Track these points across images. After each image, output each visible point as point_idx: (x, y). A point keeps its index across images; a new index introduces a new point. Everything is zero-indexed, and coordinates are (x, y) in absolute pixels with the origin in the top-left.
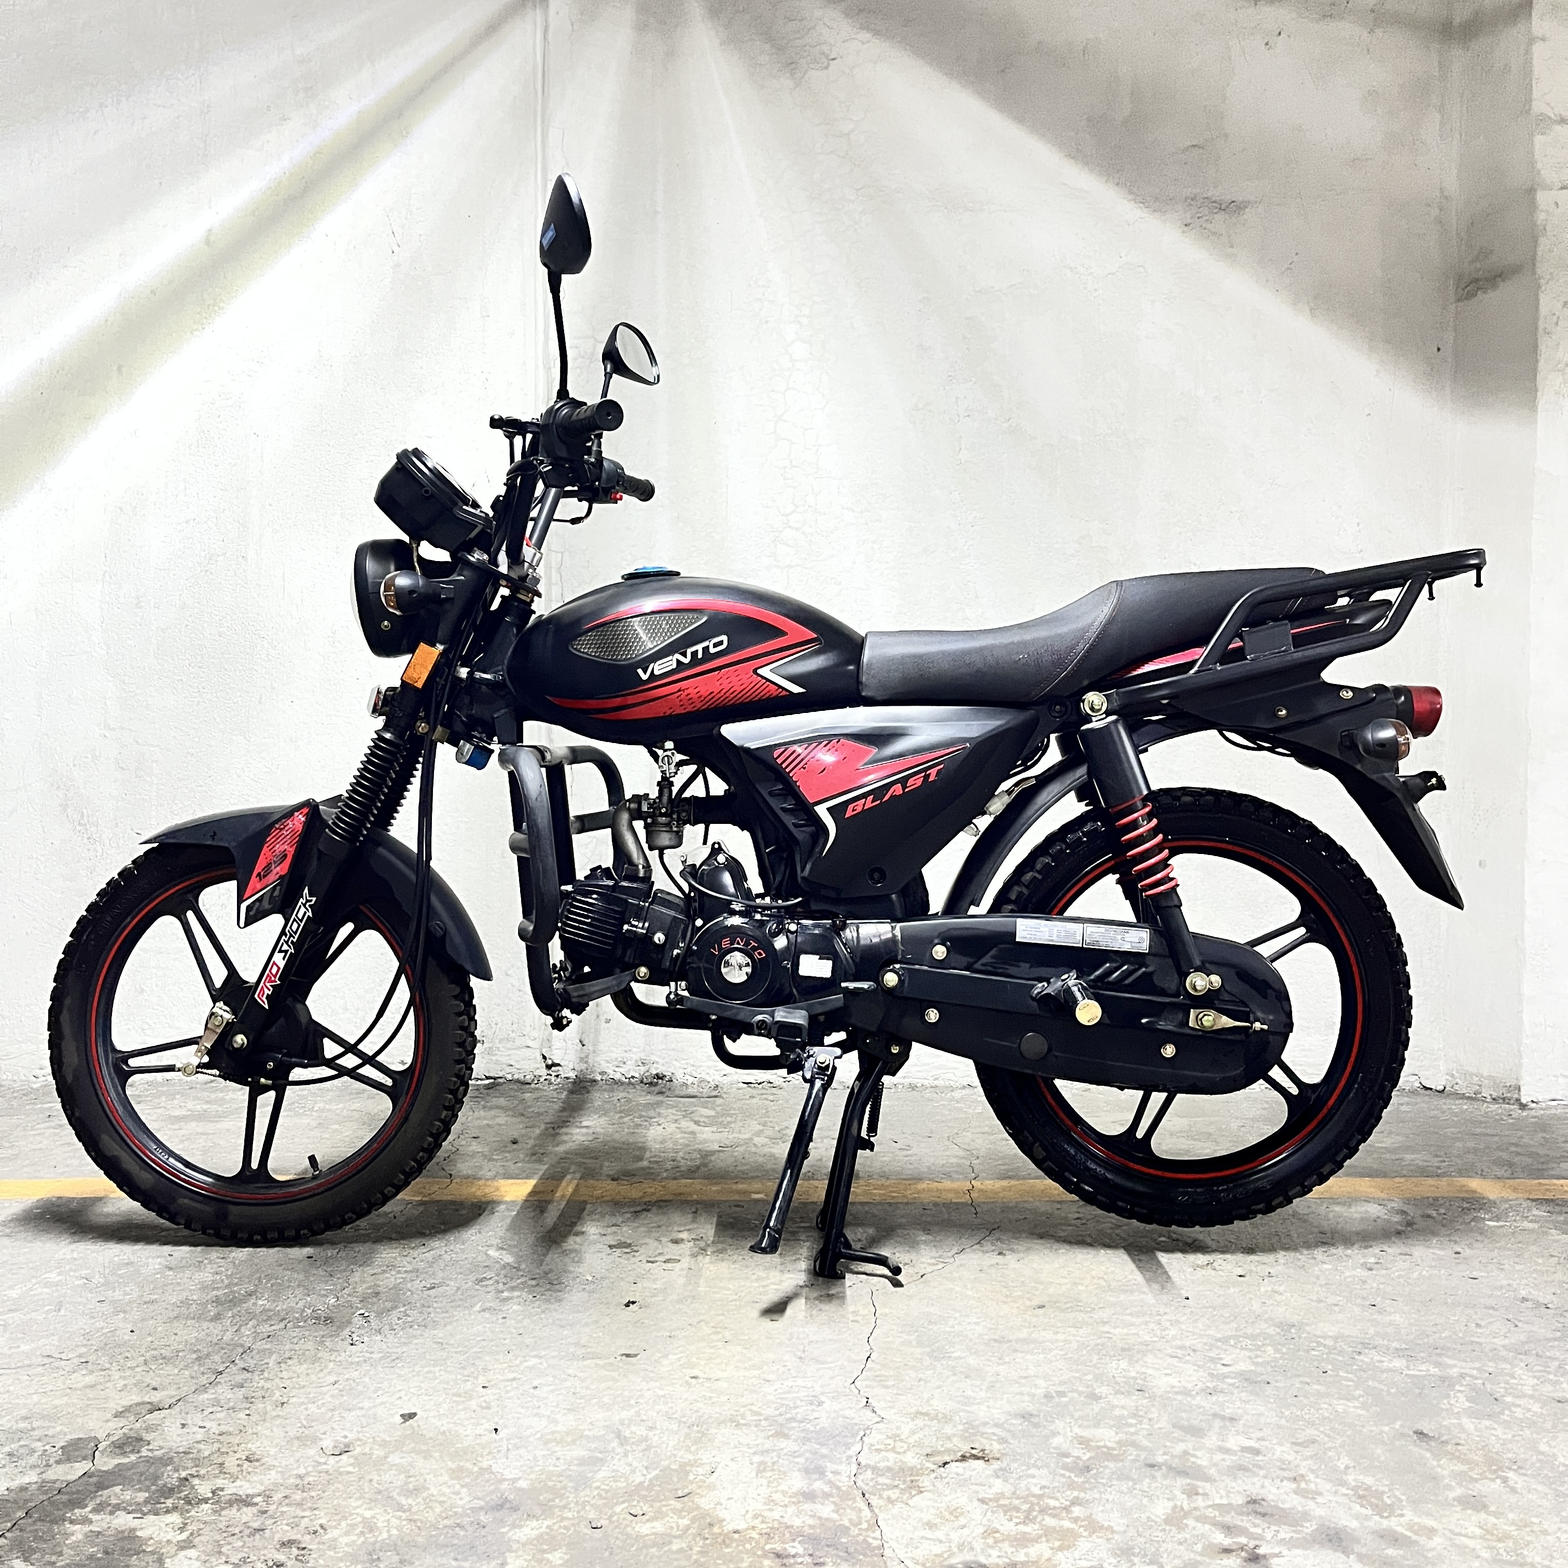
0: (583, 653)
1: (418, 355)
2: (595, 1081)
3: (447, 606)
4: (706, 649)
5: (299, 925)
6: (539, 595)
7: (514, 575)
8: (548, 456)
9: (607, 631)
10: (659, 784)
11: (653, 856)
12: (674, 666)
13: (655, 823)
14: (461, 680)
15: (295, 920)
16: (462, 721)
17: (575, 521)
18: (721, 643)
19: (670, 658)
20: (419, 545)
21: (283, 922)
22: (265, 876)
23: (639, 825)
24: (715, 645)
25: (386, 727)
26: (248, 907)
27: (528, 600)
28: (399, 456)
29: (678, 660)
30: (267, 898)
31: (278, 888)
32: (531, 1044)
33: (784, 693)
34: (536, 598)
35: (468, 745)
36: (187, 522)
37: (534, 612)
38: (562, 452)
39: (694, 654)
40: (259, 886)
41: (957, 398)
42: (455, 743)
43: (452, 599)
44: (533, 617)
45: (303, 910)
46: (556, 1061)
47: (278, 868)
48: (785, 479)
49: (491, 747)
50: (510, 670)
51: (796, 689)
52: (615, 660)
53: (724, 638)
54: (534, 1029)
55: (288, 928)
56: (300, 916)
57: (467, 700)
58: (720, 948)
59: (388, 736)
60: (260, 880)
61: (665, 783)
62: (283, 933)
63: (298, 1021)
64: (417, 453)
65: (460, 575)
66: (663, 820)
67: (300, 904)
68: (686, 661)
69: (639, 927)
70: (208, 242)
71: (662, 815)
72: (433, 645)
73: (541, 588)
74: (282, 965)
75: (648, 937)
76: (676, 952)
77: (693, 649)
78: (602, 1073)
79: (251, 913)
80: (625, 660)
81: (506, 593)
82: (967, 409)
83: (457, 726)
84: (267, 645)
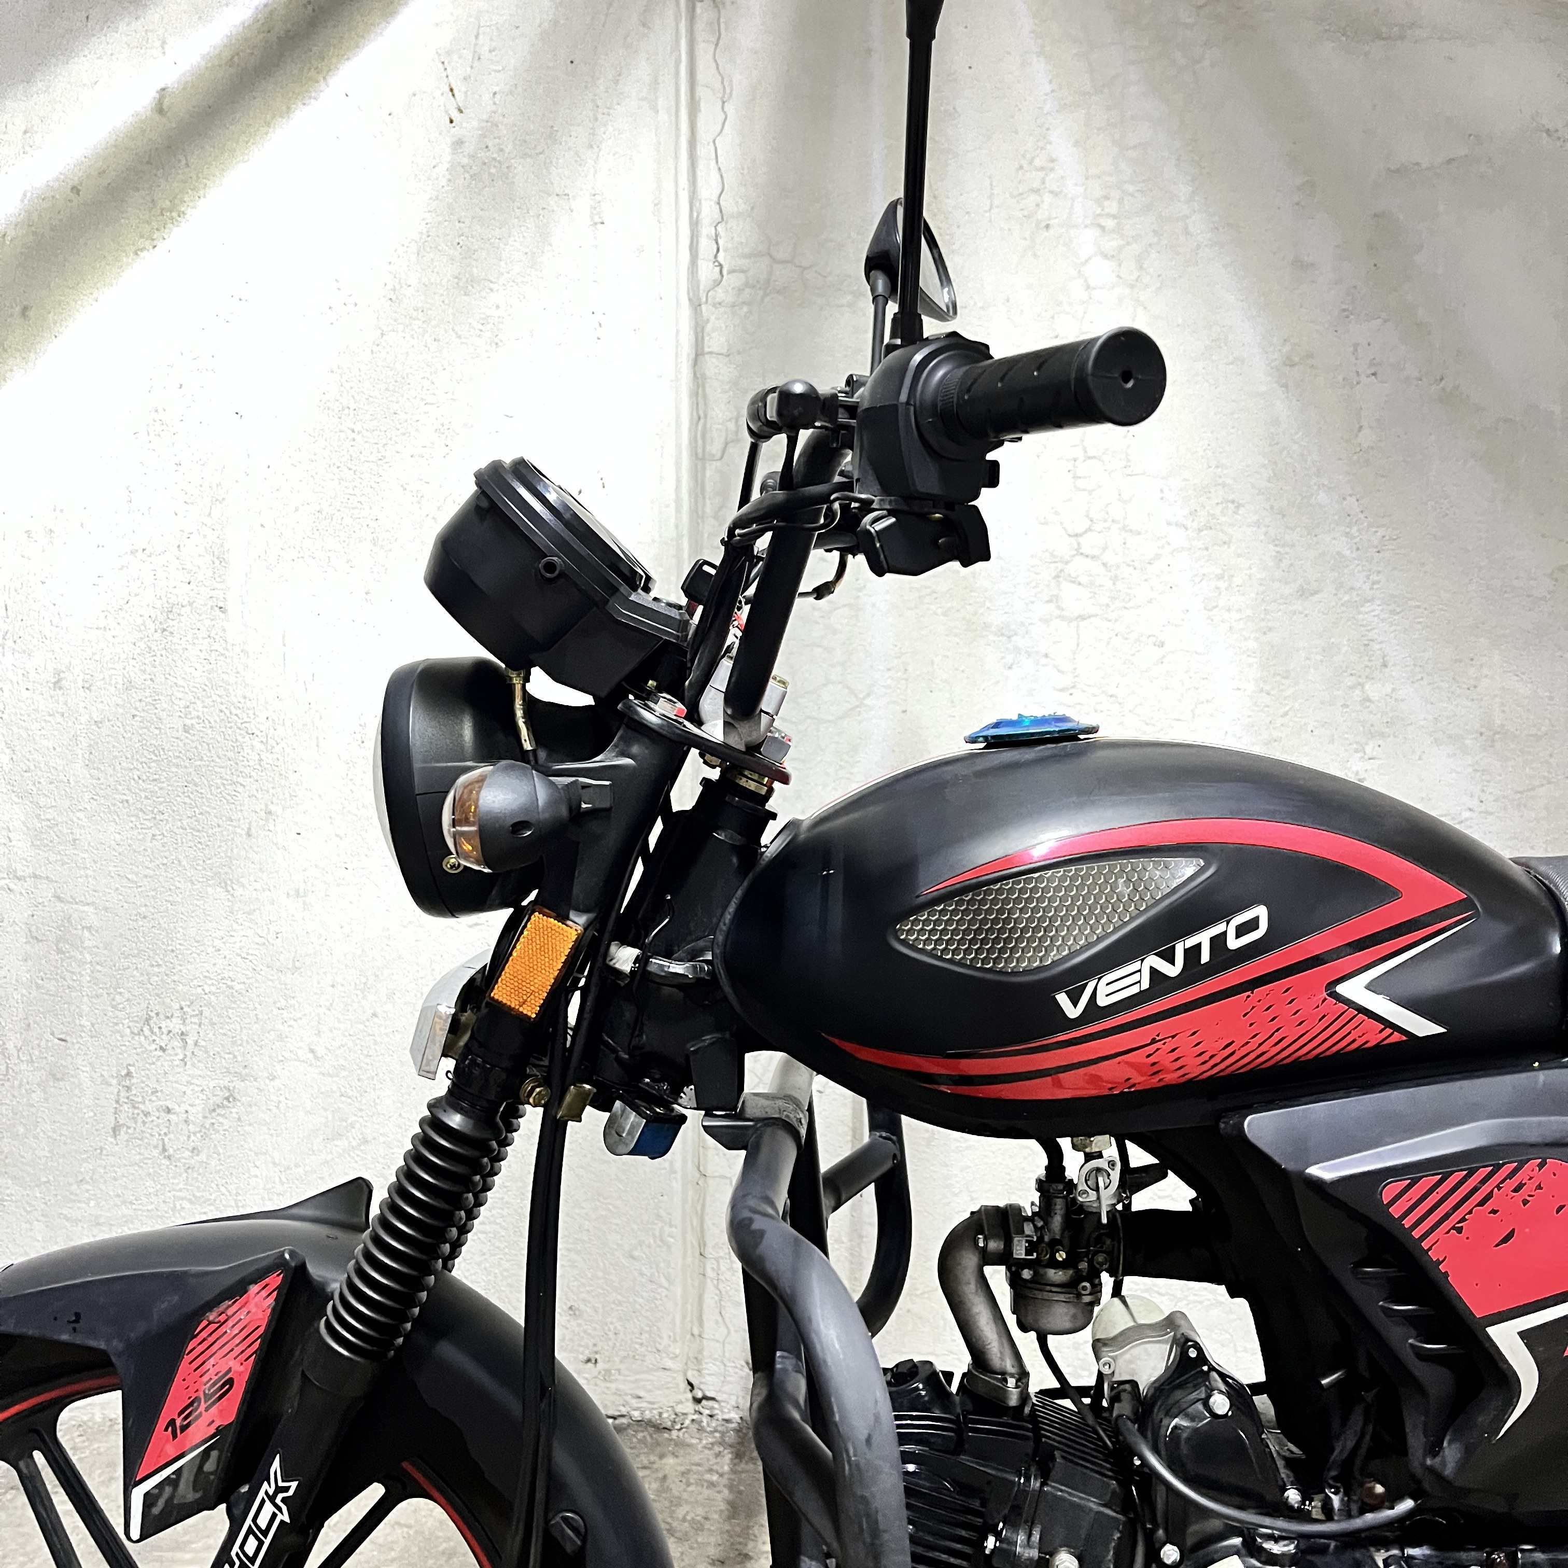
0: (922, 951)
1: (492, 285)
3: (595, 827)
4: (1218, 942)
5: (261, 1543)
6: (784, 779)
7: (738, 743)
9: (983, 902)
12: (1145, 985)
13: (1038, 1281)
14: (618, 973)
15: (250, 1531)
16: (618, 1060)
17: (821, 592)
18: (1252, 925)
19: (1136, 966)
20: (527, 679)
21: (226, 1526)
22: (184, 1428)
24: (1241, 931)
26: (147, 1495)
27: (764, 790)
28: (480, 478)
29: (1153, 971)
30: (187, 1477)
31: (214, 1454)
32: (669, 1364)
33: (1397, 1037)
34: (776, 785)
35: (633, 1116)
36: (134, 552)
37: (774, 816)
41: (1356, 346)
42: (604, 1105)
43: (608, 810)
44: (772, 829)
45: (268, 1508)
46: (709, 1394)
47: (213, 1410)
48: (1076, 477)
49: (681, 1111)
51: (1423, 1027)
52: (1001, 972)
53: (1261, 912)
54: (675, 1341)
55: (236, 1548)
56: (263, 1522)
57: (629, 1013)
59: (455, 1120)
60: (175, 1436)
61: (1054, 1181)
64: (524, 472)
65: (624, 754)
66: (1056, 1275)
67: (261, 1494)
68: (1172, 971)
69: (1021, 1542)
70: (160, 109)
71: (1055, 1264)
72: (563, 918)
73: (788, 764)
75: (1042, 1565)
77: (1191, 942)
79: (156, 1510)
80: (1026, 972)
81: (714, 774)
82: (1372, 363)
83: (611, 1072)
84: (258, 746)
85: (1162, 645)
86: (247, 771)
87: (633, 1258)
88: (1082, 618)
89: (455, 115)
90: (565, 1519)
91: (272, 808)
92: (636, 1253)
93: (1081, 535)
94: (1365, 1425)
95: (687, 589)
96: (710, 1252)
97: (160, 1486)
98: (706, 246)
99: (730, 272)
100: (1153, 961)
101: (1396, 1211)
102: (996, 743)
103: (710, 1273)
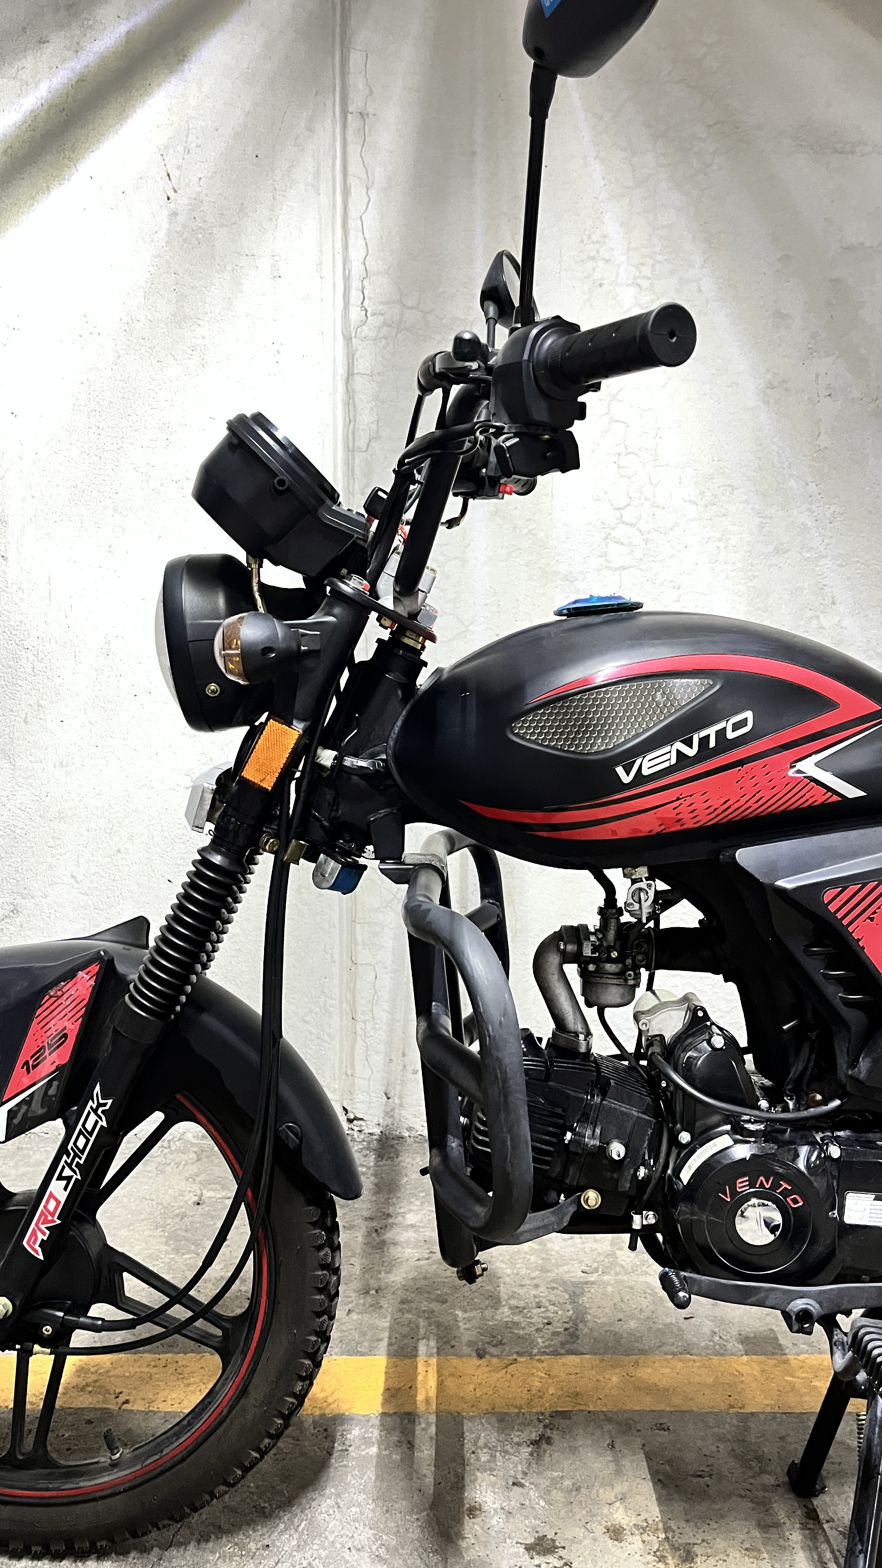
0: (529, 740)
1: (199, 322)
2: (402, 1138)
3: (310, 663)
4: (721, 733)
5: (88, 1141)
6: (433, 639)
7: (402, 611)
8: (513, 419)
9: (569, 707)
10: (601, 911)
11: (591, 1014)
12: (673, 761)
13: (599, 972)
14: (322, 767)
15: (80, 1133)
16: (322, 827)
18: (744, 723)
19: (667, 749)
20: (261, 566)
21: (63, 1131)
22: (34, 1067)
23: (572, 970)
24: (736, 727)
25: (216, 844)
26: (10, 1112)
27: (419, 647)
28: (231, 426)
29: (679, 752)
30: (38, 1098)
31: (55, 1083)
33: (835, 798)
34: (428, 643)
35: (332, 863)
37: (425, 664)
39: (704, 741)
40: (27, 1083)
41: (817, 375)
42: (312, 858)
43: (318, 651)
44: (424, 674)
45: (93, 1118)
46: (359, 1116)
47: (54, 1055)
48: (619, 467)
49: (362, 861)
50: (398, 756)
51: (852, 792)
52: (580, 753)
53: (749, 715)
54: (334, 1080)
55: (71, 1144)
56: (89, 1126)
57: (329, 796)
58: (734, 1193)
59: (217, 859)
60: (28, 1072)
61: (609, 909)
62: (63, 1150)
64: (260, 419)
65: (329, 614)
66: (610, 967)
67: (88, 1108)
68: (691, 752)
69: (591, 1139)
71: (611, 961)
72: (289, 724)
73: (435, 630)
74: (63, 1196)
75: (603, 1150)
76: (642, 1172)
77: (703, 734)
78: (410, 1129)
79: (16, 1121)
80: (596, 753)
81: (385, 635)
82: (828, 387)
83: (317, 834)
84: (31, 658)
85: (679, 588)
86: (23, 675)
87: (305, 1021)
88: (624, 568)
89: (171, 194)
90: (288, 1127)
91: (43, 702)
92: (307, 1019)
93: (623, 509)
94: (810, 1054)
95: (367, 507)
96: (359, 1016)
97: (18, 1105)
98: (355, 296)
99: (373, 314)
100: (679, 746)
101: (832, 908)
102: (574, 612)
103: (359, 1032)
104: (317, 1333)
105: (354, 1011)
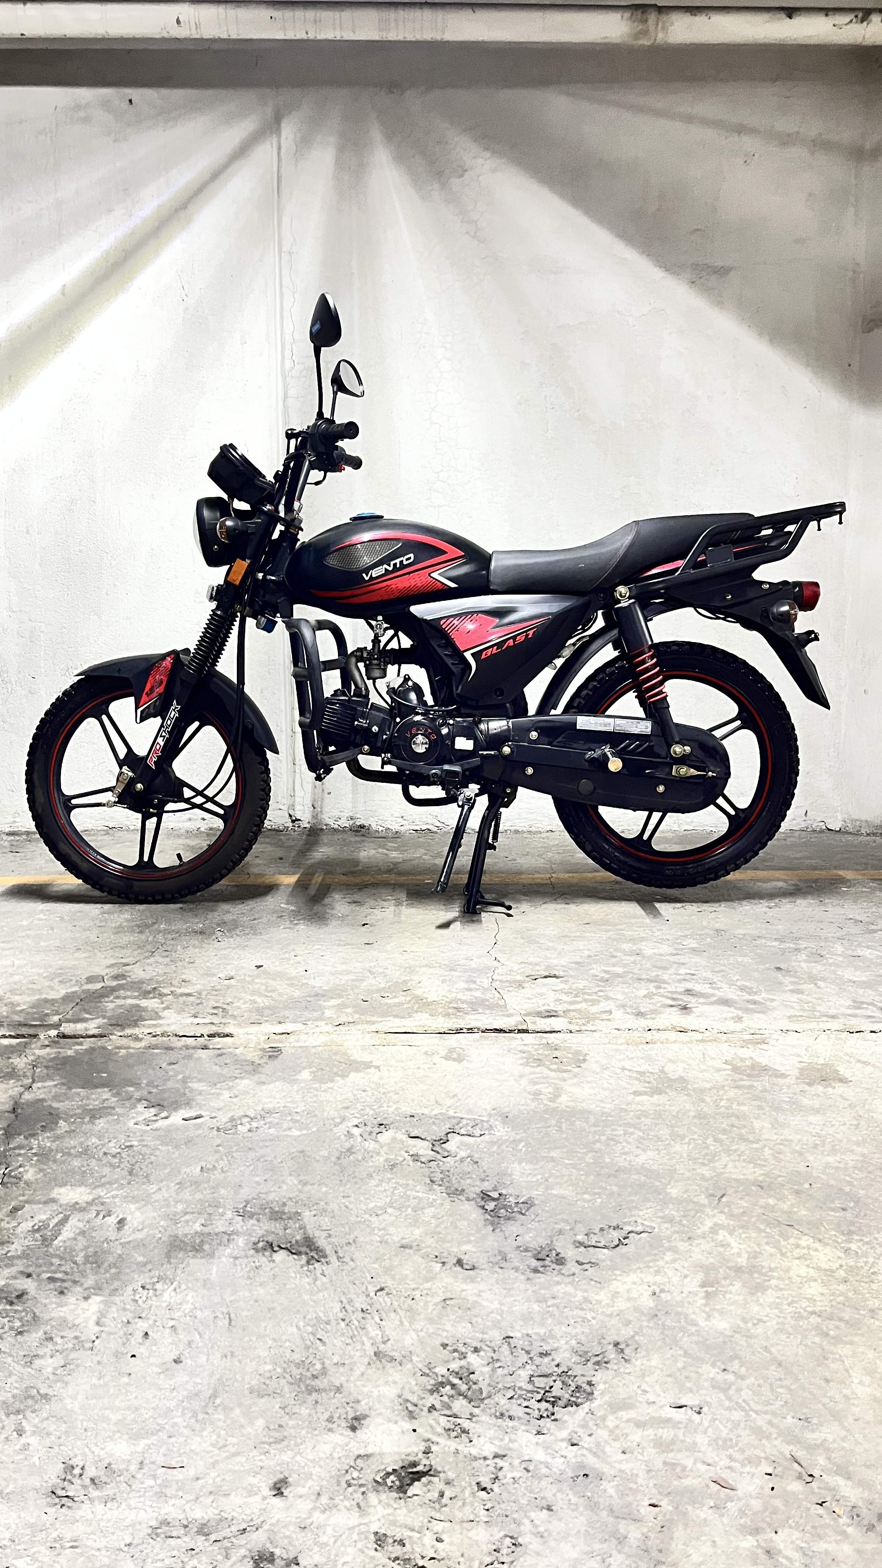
0: (331, 564)
1: (201, 368)
3: (251, 537)
4: (401, 562)
6: (302, 530)
7: (288, 518)
8: (311, 451)
9: (344, 552)
10: (373, 641)
11: (369, 683)
13: (371, 664)
14: (258, 580)
16: (259, 605)
17: (317, 483)
18: (410, 558)
20: (233, 501)
21: (161, 721)
23: (361, 665)
24: (407, 560)
25: (217, 608)
27: (296, 533)
28: (221, 448)
30: (152, 707)
31: (158, 701)
32: (281, 807)
33: (446, 587)
34: (300, 532)
36: (57, 478)
37: (299, 540)
38: (322, 449)
39: (395, 565)
40: (147, 699)
41: (546, 397)
42: (255, 618)
43: (255, 533)
44: (299, 543)
45: (173, 713)
46: (297, 818)
48: (437, 449)
50: (287, 574)
51: (453, 585)
52: (350, 569)
53: (412, 555)
54: (284, 798)
57: (262, 592)
58: (411, 733)
59: (219, 613)
61: (376, 641)
62: (162, 726)
63: (170, 777)
64: (231, 446)
65: (259, 519)
66: (375, 662)
68: (390, 569)
69: (363, 722)
70: (63, 294)
71: (375, 659)
72: (244, 560)
73: (302, 525)
74: (162, 744)
75: (369, 729)
76: (385, 737)
78: (326, 825)
79: (143, 715)
80: (355, 568)
81: (283, 528)
83: (257, 607)
86: (105, 568)
89: (185, 298)
90: (248, 723)
91: (116, 583)
95: (274, 478)
96: (297, 762)
97: (144, 709)
98: (288, 353)
100: (385, 566)
101: (444, 627)
102: (354, 519)
103: (297, 771)
104: (261, 807)
105: (294, 759)
